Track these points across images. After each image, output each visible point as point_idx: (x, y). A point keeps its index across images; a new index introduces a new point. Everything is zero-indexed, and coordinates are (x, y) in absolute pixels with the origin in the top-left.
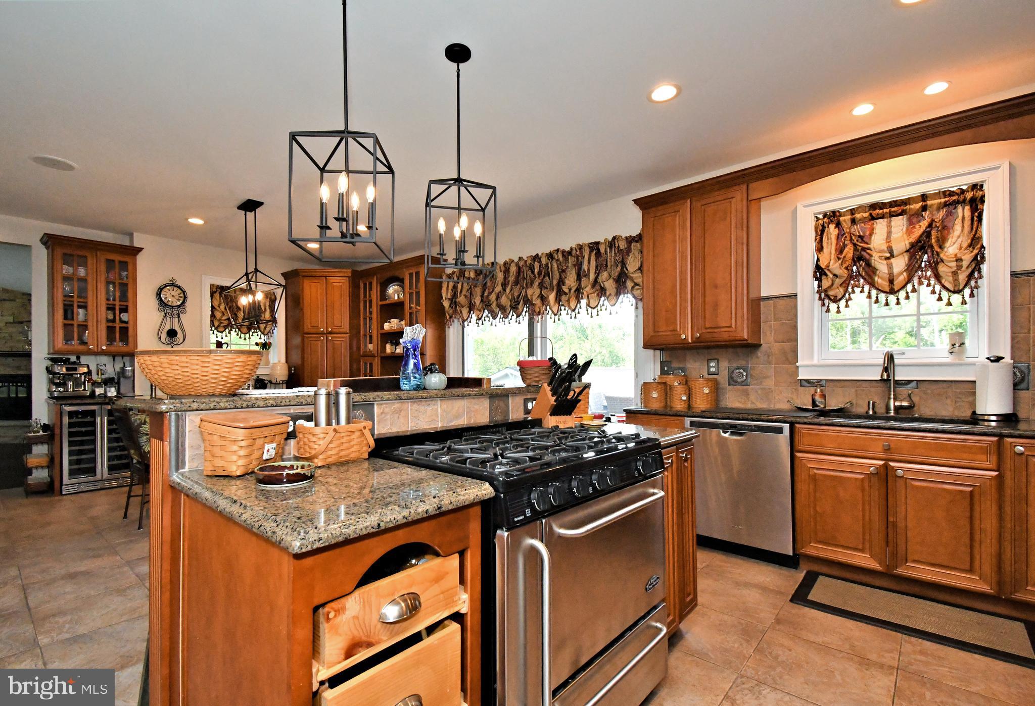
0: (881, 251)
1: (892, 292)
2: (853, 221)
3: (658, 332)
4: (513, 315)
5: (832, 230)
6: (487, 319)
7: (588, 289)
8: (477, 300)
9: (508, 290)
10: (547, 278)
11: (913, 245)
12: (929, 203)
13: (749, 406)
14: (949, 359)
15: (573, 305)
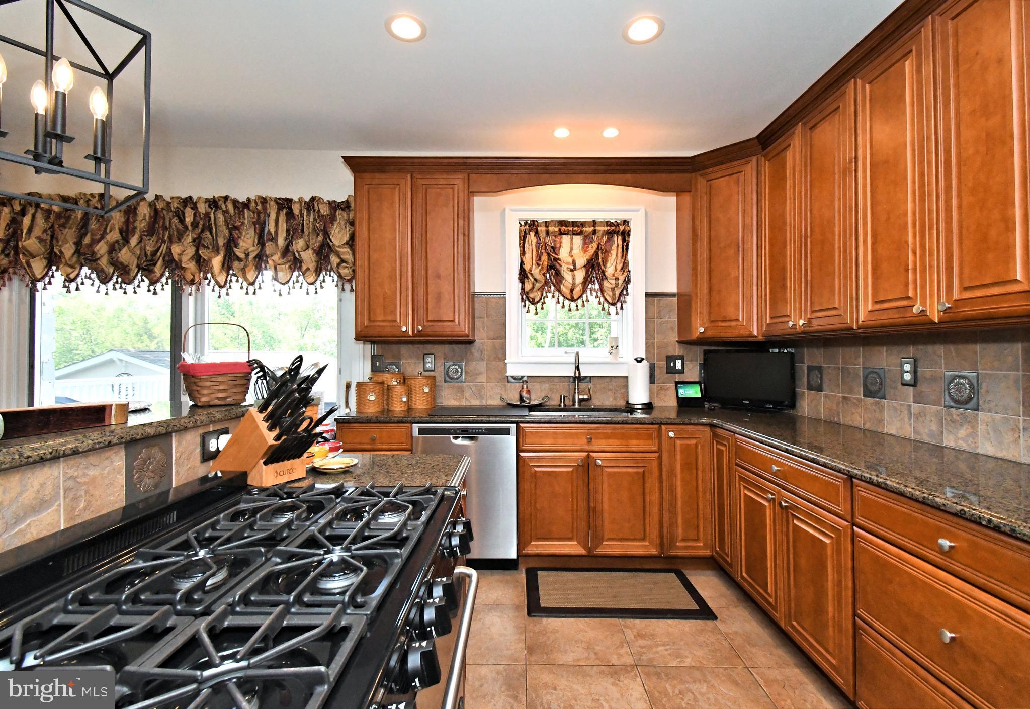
0: (567, 263)
1: (572, 299)
2: (547, 233)
3: (374, 321)
4: (143, 280)
5: (532, 237)
6: (88, 282)
7: (276, 258)
8: (68, 250)
9: (134, 241)
10: (208, 233)
11: (589, 262)
12: (598, 228)
13: (464, 403)
14: (609, 359)
15: (251, 275)
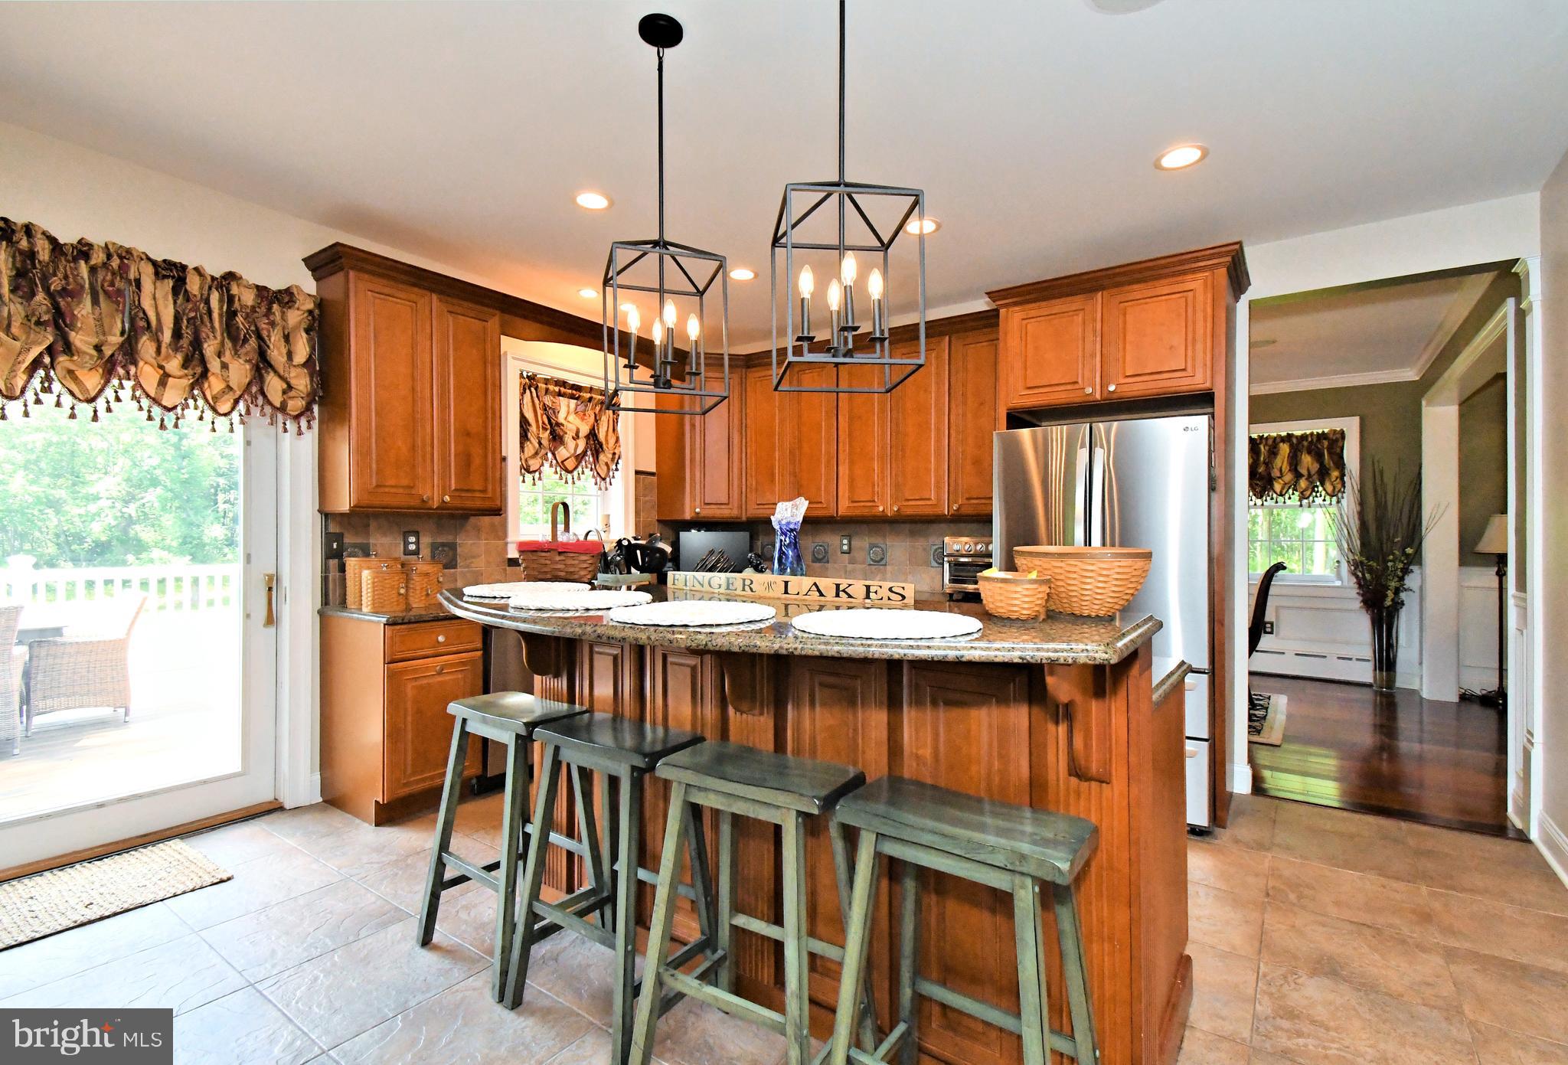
1: (568, 471)
2: (547, 391)
3: (381, 486)
5: (533, 393)
11: (590, 431)
12: (592, 396)
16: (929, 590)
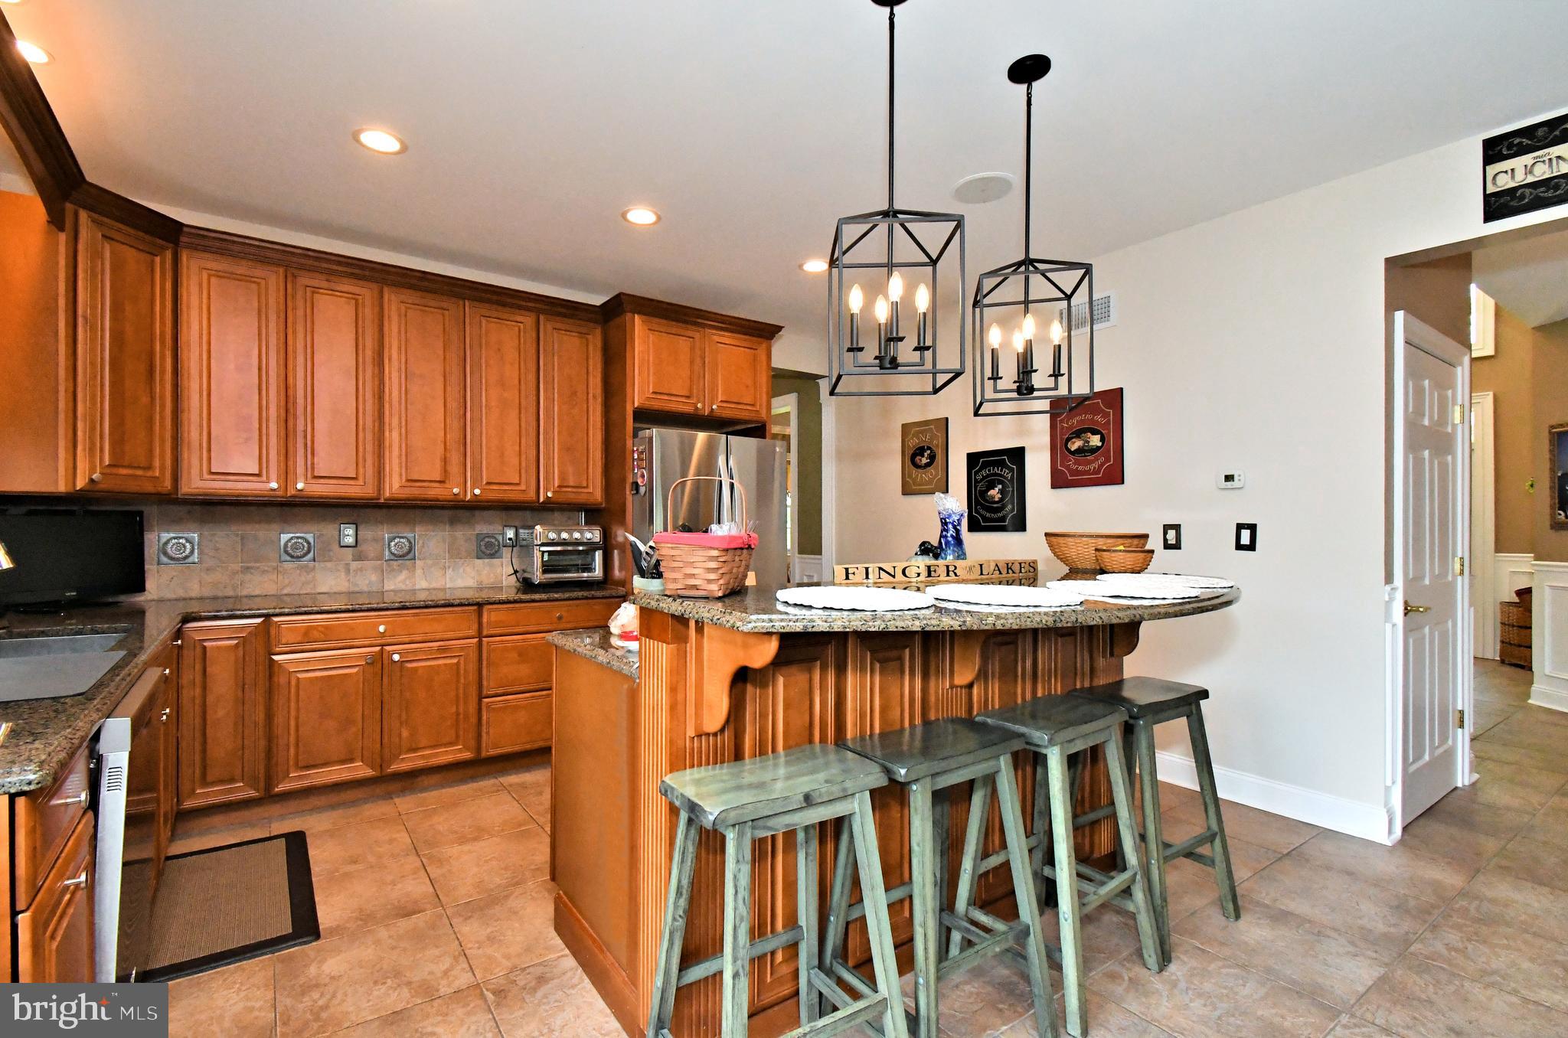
16: (475, 585)
